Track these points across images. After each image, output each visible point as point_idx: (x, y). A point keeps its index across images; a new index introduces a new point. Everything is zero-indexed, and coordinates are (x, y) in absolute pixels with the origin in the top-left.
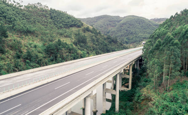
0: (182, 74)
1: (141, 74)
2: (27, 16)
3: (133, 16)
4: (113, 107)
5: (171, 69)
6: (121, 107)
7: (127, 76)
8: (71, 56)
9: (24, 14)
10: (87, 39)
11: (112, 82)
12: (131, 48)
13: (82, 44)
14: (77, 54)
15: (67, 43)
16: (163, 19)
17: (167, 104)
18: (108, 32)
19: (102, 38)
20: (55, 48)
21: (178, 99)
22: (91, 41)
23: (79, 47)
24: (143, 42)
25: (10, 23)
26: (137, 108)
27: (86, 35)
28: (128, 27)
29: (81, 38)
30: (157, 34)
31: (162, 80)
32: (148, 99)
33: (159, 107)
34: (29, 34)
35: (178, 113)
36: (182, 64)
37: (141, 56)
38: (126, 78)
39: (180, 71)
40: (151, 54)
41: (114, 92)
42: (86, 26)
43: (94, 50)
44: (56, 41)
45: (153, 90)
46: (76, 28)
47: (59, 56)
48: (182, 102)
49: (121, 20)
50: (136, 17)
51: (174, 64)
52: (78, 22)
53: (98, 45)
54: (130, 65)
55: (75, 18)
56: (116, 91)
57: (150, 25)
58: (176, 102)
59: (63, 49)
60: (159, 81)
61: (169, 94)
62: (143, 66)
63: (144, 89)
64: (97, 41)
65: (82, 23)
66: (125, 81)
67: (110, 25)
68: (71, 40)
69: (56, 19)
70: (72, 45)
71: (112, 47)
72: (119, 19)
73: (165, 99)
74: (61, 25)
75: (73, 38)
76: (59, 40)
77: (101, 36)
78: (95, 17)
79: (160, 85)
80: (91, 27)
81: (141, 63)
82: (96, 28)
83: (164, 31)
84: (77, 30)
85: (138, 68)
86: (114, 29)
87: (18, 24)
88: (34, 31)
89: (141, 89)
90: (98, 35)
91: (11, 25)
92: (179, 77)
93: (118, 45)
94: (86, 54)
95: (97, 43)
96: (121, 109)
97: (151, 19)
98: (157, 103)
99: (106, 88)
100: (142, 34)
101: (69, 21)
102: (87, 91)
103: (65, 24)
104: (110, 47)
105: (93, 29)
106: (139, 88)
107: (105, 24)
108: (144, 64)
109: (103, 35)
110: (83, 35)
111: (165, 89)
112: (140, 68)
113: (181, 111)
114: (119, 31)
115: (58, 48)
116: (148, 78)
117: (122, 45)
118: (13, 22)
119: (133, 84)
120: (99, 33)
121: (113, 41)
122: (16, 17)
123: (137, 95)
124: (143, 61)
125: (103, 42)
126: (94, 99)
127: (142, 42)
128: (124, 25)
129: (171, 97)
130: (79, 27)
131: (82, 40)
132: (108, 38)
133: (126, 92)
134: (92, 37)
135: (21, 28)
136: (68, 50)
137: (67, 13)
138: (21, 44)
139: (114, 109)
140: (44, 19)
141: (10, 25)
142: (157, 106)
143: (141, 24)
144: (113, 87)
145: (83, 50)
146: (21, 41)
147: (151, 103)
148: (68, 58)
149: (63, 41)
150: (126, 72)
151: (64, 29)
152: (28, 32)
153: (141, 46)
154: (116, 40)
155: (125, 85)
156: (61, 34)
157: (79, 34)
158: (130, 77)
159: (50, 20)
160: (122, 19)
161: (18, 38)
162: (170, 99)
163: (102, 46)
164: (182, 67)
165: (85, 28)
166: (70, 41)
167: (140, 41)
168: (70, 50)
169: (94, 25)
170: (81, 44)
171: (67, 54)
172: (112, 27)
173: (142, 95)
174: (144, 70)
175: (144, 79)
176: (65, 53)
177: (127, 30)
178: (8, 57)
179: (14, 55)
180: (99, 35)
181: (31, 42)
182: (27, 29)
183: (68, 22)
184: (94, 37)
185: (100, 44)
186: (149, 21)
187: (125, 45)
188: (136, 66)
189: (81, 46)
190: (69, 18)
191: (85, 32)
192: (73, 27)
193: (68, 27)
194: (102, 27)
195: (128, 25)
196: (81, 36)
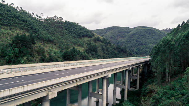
2: (46, 27)
3: (143, 27)
7: (135, 78)
9: (44, 26)
10: (98, 48)
15: (81, 51)
18: (118, 43)
19: (112, 48)
20: (71, 54)
22: (101, 50)
23: (91, 56)
27: (97, 45)
28: (138, 38)
29: (92, 47)
34: (49, 42)
44: (71, 48)
46: (88, 38)
49: (131, 31)
50: (146, 27)
52: (89, 32)
53: (108, 54)
55: (86, 29)
64: (107, 51)
65: (93, 34)
67: (120, 36)
70: (84, 53)
72: (129, 30)
74: (75, 35)
76: (74, 48)
77: (111, 46)
78: (105, 29)
80: (101, 37)
84: (89, 40)
86: (123, 40)
87: (42, 34)
88: (53, 40)
90: (107, 44)
91: (36, 35)
93: (127, 55)
95: (107, 53)
101: (81, 32)
104: (119, 56)
105: (103, 39)
107: (115, 35)
109: (112, 44)
110: (94, 45)
114: (128, 42)
115: (73, 54)
118: (37, 32)
120: (109, 43)
121: (122, 51)
125: (113, 51)
128: (134, 36)
130: (90, 37)
131: (93, 49)
132: (117, 48)
134: (102, 46)
135: (44, 37)
136: (81, 57)
137: (80, 25)
138: (44, 50)
140: (60, 30)
143: (152, 34)
146: (44, 48)
147: (154, 93)
149: (77, 49)
151: (77, 39)
152: (49, 41)
154: (126, 50)
156: (75, 44)
157: (90, 44)
158: (138, 78)
159: (65, 31)
160: (132, 29)
161: (41, 45)
163: (112, 55)
165: (96, 38)
170: (93, 53)
172: (121, 38)
177: (137, 41)
178: (36, 60)
181: (51, 49)
182: (48, 38)
183: (81, 33)
184: (104, 47)
185: (110, 54)
186: (160, 32)
189: (92, 55)
190: (81, 29)
191: (95, 42)
192: (85, 37)
193: (81, 37)
194: (112, 37)
195: (138, 35)
196: (92, 45)
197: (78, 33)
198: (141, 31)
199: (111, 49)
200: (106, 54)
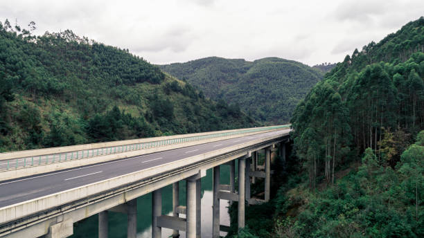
2: (44, 58)
3: (275, 59)
7: (261, 174)
9: (39, 54)
10: (175, 109)
13: (163, 120)
15: (132, 116)
18: (221, 96)
19: (208, 107)
20: (109, 124)
22: (181, 112)
23: (158, 126)
25: (14, 73)
27: (171, 100)
28: (265, 84)
29: (161, 106)
32: (299, 205)
34: (52, 96)
42: (172, 81)
44: (109, 110)
46: (150, 85)
49: (248, 69)
50: (281, 60)
52: (153, 71)
53: (199, 120)
55: (146, 63)
56: (238, 194)
57: (312, 78)
59: (126, 127)
64: (196, 114)
65: (162, 74)
67: (224, 78)
68: (139, 110)
69: (105, 65)
70: (142, 120)
72: (244, 66)
74: (117, 77)
75: (144, 106)
76: (116, 109)
77: (204, 102)
78: (189, 62)
79: (321, 181)
80: (181, 82)
84: (153, 88)
86: (232, 88)
87: (32, 75)
88: (62, 90)
90: (197, 100)
91: (17, 77)
93: (242, 123)
95: (195, 118)
97: (315, 66)
100: (295, 99)
101: (133, 70)
103: (125, 75)
104: (225, 125)
105: (187, 86)
107: (214, 78)
109: (208, 99)
110: (165, 100)
114: (244, 92)
115: (115, 125)
117: (251, 122)
118: (19, 71)
121: (231, 113)
122: (25, 60)
125: (209, 114)
128: (256, 79)
130: (155, 81)
131: (162, 111)
132: (220, 107)
134: (185, 103)
136: (135, 131)
137: (130, 52)
138: (38, 115)
140: (79, 65)
141: (14, 75)
143: (293, 75)
146: (37, 109)
147: (303, 207)
149: (124, 111)
151: (124, 86)
152: (51, 92)
154: (238, 110)
157: (156, 98)
158: (267, 175)
159: (93, 67)
160: (249, 65)
161: (31, 103)
163: (208, 124)
165: (169, 84)
166: (138, 112)
168: (139, 131)
169: (188, 78)
172: (228, 85)
176: (130, 136)
177: (262, 91)
178: (15, 142)
179: (26, 136)
180: (199, 99)
181: (57, 112)
182: (49, 84)
183: (132, 72)
184: (189, 105)
185: (204, 120)
186: (311, 71)
189: (161, 124)
190: (133, 63)
191: (168, 94)
192: (142, 82)
193: (133, 82)
194: (207, 83)
195: (264, 78)
196: (160, 101)
197: (125, 73)
198: (270, 69)
199: (206, 109)
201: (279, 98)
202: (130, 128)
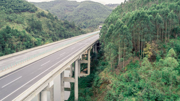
0: (134, 54)
1: (98, 58)
3: (90, 2)
4: (72, 96)
5: (125, 51)
6: (80, 95)
7: (86, 62)
8: (23, 44)
10: (43, 25)
11: (71, 69)
12: (89, 32)
13: (36, 31)
14: (31, 42)
15: (18, 30)
16: (116, 4)
17: (123, 85)
18: (66, 17)
20: (2, 36)
21: (132, 79)
22: (46, 26)
23: (33, 34)
24: (100, 26)
26: (96, 93)
27: (41, 21)
28: (85, 12)
29: (35, 24)
30: (110, 19)
31: (117, 62)
32: (106, 82)
33: (116, 89)
35: (132, 92)
36: (134, 46)
37: (98, 41)
38: (85, 63)
39: (132, 52)
40: (108, 38)
41: (73, 80)
42: (41, 11)
43: (50, 36)
44: (4, 28)
45: (110, 72)
46: (29, 13)
47: (7, 45)
48: (136, 81)
49: (78, 5)
50: (92, 2)
51: (127, 46)
52: (31, 6)
53: (55, 30)
54: (88, 50)
55: (27, 2)
56: (74, 78)
57: (105, 10)
58: (130, 81)
59: (13, 37)
60: (115, 63)
61: (124, 74)
62: (101, 50)
63: (103, 72)
64: (54, 27)
65: (36, 7)
66: (83, 66)
67: (67, 9)
69: (3, 3)
70: (24, 32)
71: (69, 32)
72: (76, 4)
73: (121, 80)
74: (11, 9)
76: (7, 28)
77: (58, 21)
78: (51, 2)
79: (116, 67)
80: (46, 11)
81: (98, 47)
82: (53, 13)
83: (116, 16)
84: (31, 15)
85: (96, 52)
86: (71, 14)
89: (99, 73)
90: (54, 20)
92: (132, 58)
93: (76, 30)
94: (41, 41)
95: (53, 29)
96: (81, 97)
97: (106, 5)
98: (114, 85)
99: (65, 76)
100: (98, 19)
101: (20, 5)
102: (43, 84)
103: (15, 8)
104: (67, 32)
105: (49, 14)
106: (97, 72)
107: (62, 9)
108: (101, 48)
109: (60, 20)
110: (38, 21)
111: (121, 70)
112: (98, 52)
113: (135, 90)
114: (76, 16)
115: (7, 36)
116: (106, 61)
117: (80, 29)
119: (91, 68)
120: (56, 18)
121: (70, 26)
123: (96, 79)
124: (100, 45)
125: (60, 27)
126: (51, 90)
127: (98, 26)
128: (82, 10)
129: (126, 77)
130: (32, 11)
131: (36, 26)
132: (65, 23)
133: (85, 78)
134: (48, 22)
136: (20, 38)
139: (73, 98)
142: (115, 88)
143: (97, 9)
144: (71, 75)
145: (38, 37)
147: (109, 86)
148: (19, 47)
149: (13, 28)
150: (85, 57)
151: (15, 14)
153: (98, 30)
154: (74, 25)
155: (84, 70)
156: (10, 20)
157: (33, 20)
158: (89, 62)
162: (125, 80)
163: (60, 31)
164: (134, 48)
165: (39, 13)
166: (22, 27)
167: (97, 25)
168: (22, 38)
169: (50, 9)
171: (18, 42)
172: (69, 12)
173: (100, 79)
174: (101, 54)
175: (101, 63)
176: (16, 42)
177: (84, 15)
183: (19, 7)
184: (50, 23)
185: (57, 30)
186: (104, 7)
187: (82, 29)
188: (94, 50)
189: (35, 33)
190: (20, 2)
191: (39, 18)
192: (25, 12)
193: (19, 12)
194: (59, 11)
195: (85, 10)
196: (35, 22)
197: (16, 7)
198: (88, 6)
199: (58, 24)
200: (53, 31)
201: (91, 18)
202: (17, 37)
